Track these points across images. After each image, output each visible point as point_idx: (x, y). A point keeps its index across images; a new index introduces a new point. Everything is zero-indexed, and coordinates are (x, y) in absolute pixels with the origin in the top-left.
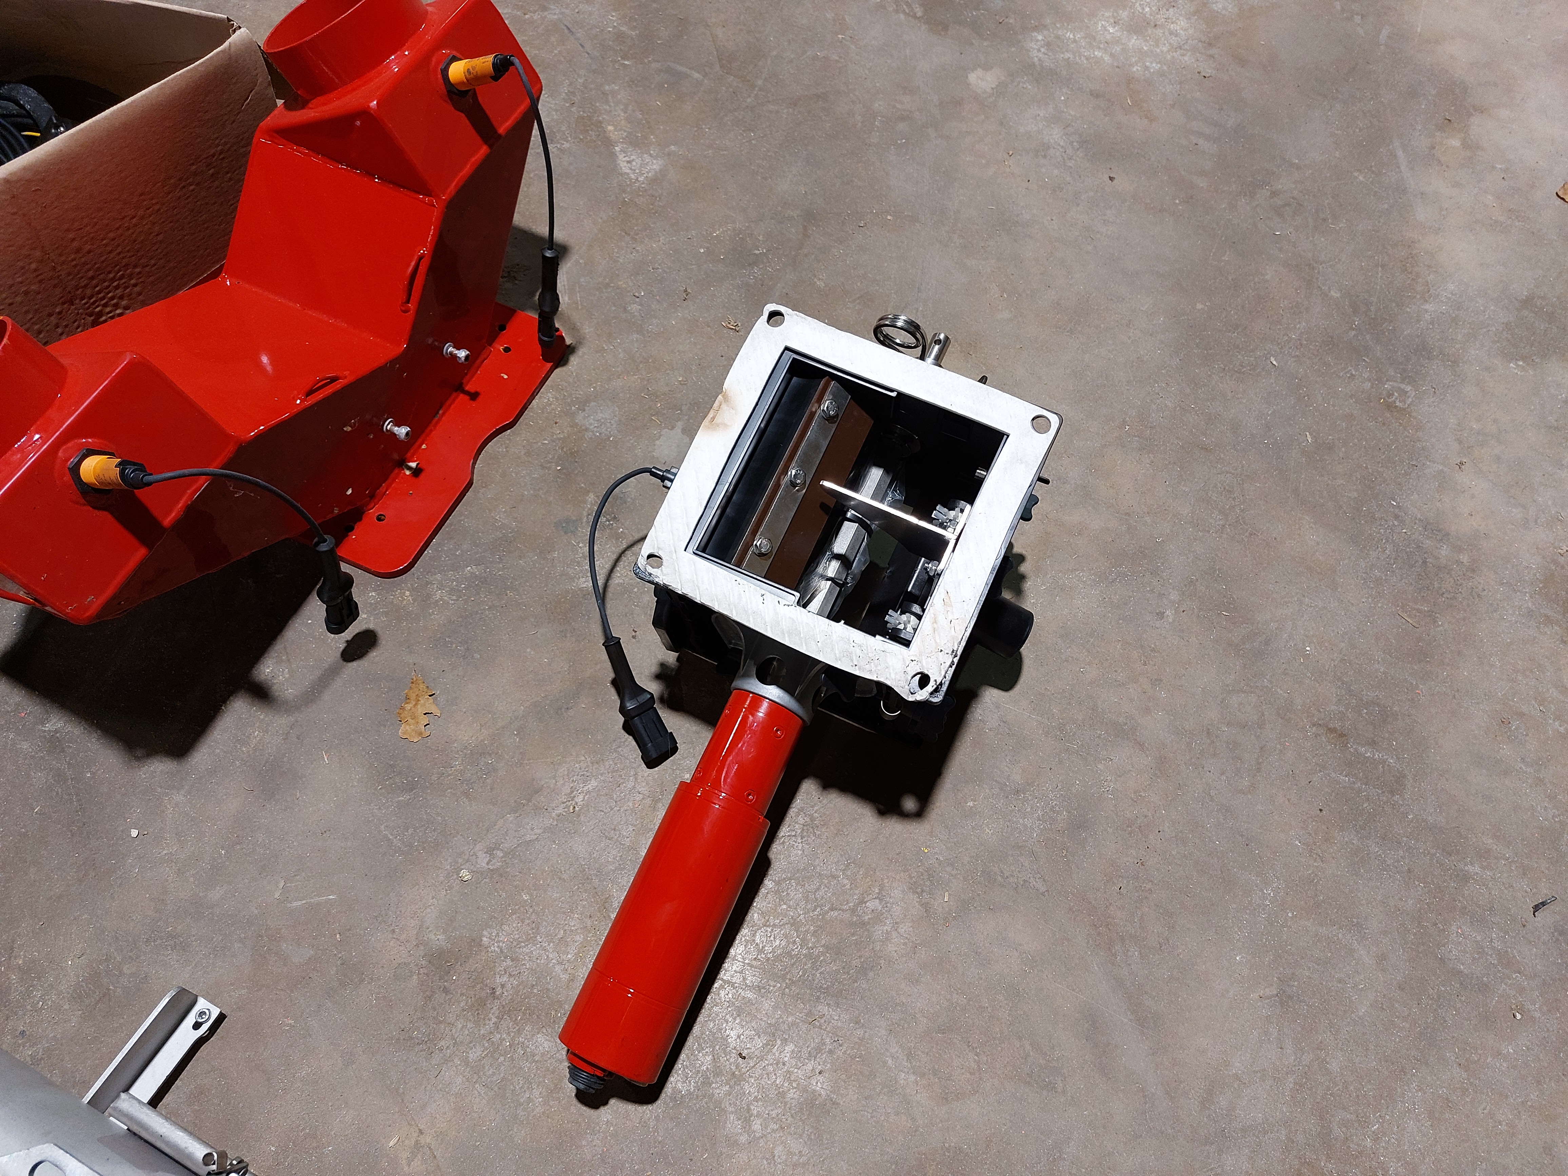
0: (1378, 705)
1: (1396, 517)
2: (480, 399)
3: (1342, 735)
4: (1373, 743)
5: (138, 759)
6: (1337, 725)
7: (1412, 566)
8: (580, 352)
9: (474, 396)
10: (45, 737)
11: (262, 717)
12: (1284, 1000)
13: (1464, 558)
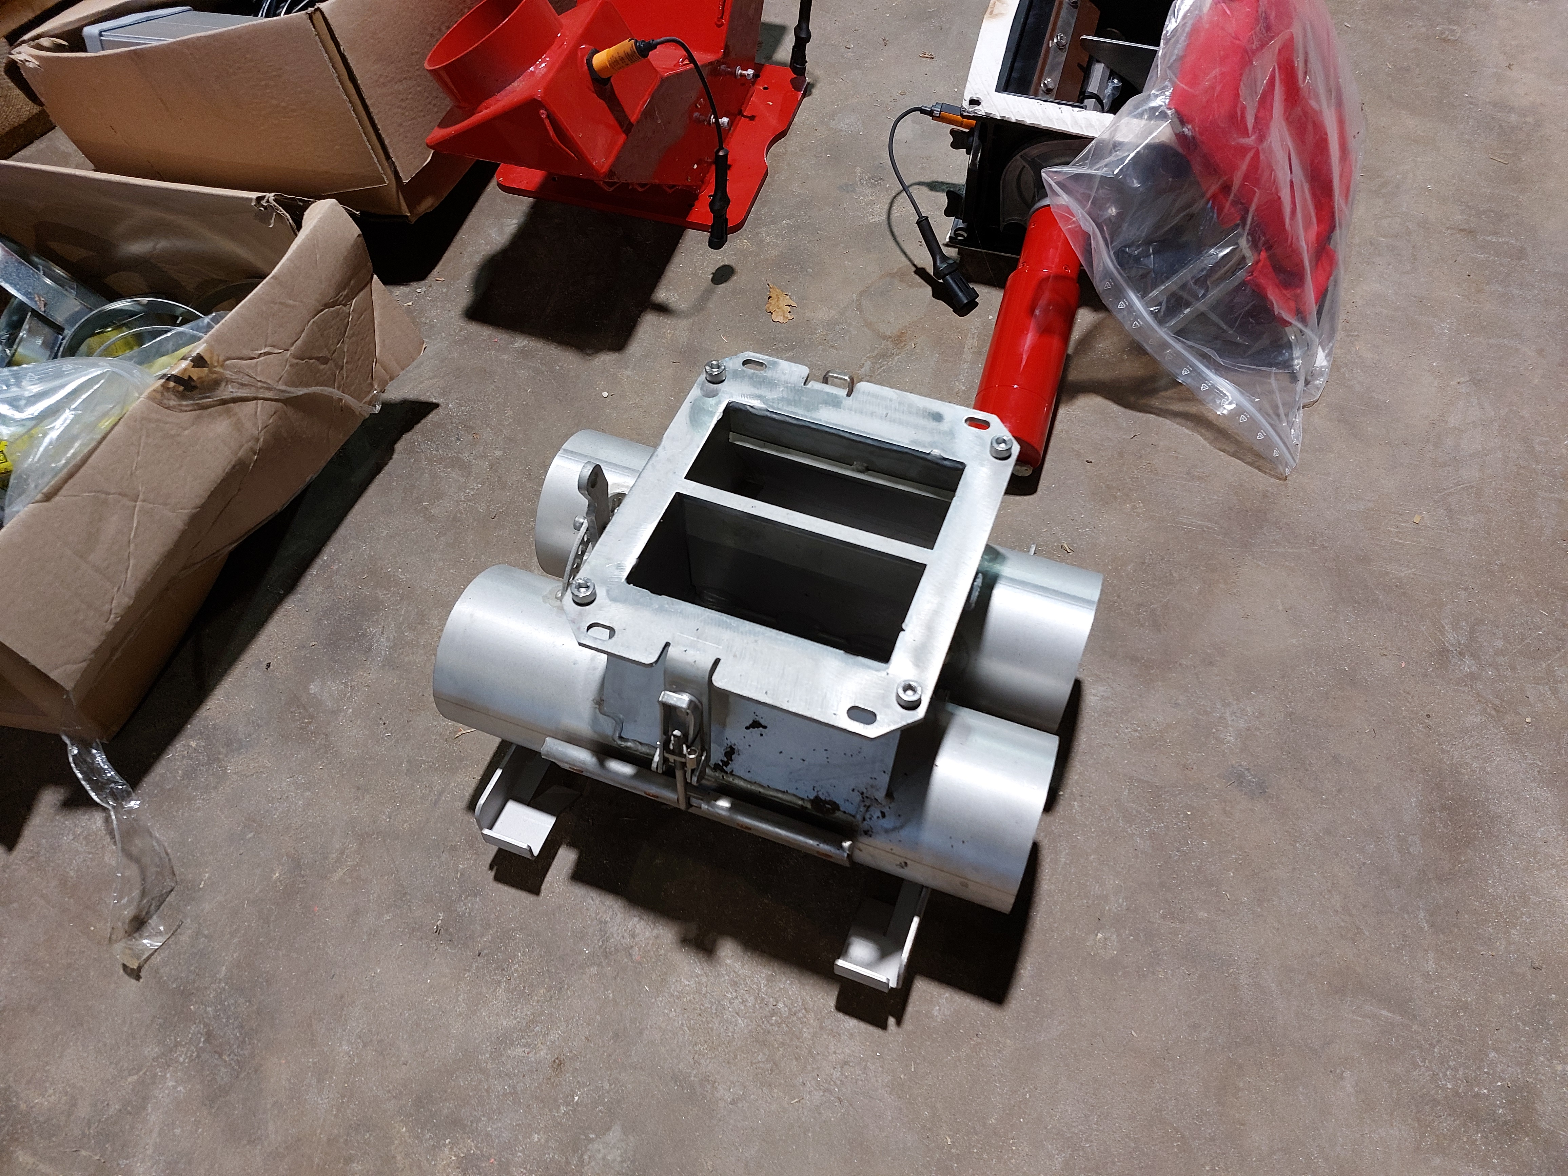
0: (1492, 211)
1: (1471, 103)
2: (757, 118)
3: (1470, 232)
4: (1496, 233)
5: (589, 355)
6: (1466, 227)
7: (1492, 130)
8: (818, 86)
9: (752, 118)
10: (517, 351)
11: (669, 322)
12: (1476, 383)
13: (1530, 120)
